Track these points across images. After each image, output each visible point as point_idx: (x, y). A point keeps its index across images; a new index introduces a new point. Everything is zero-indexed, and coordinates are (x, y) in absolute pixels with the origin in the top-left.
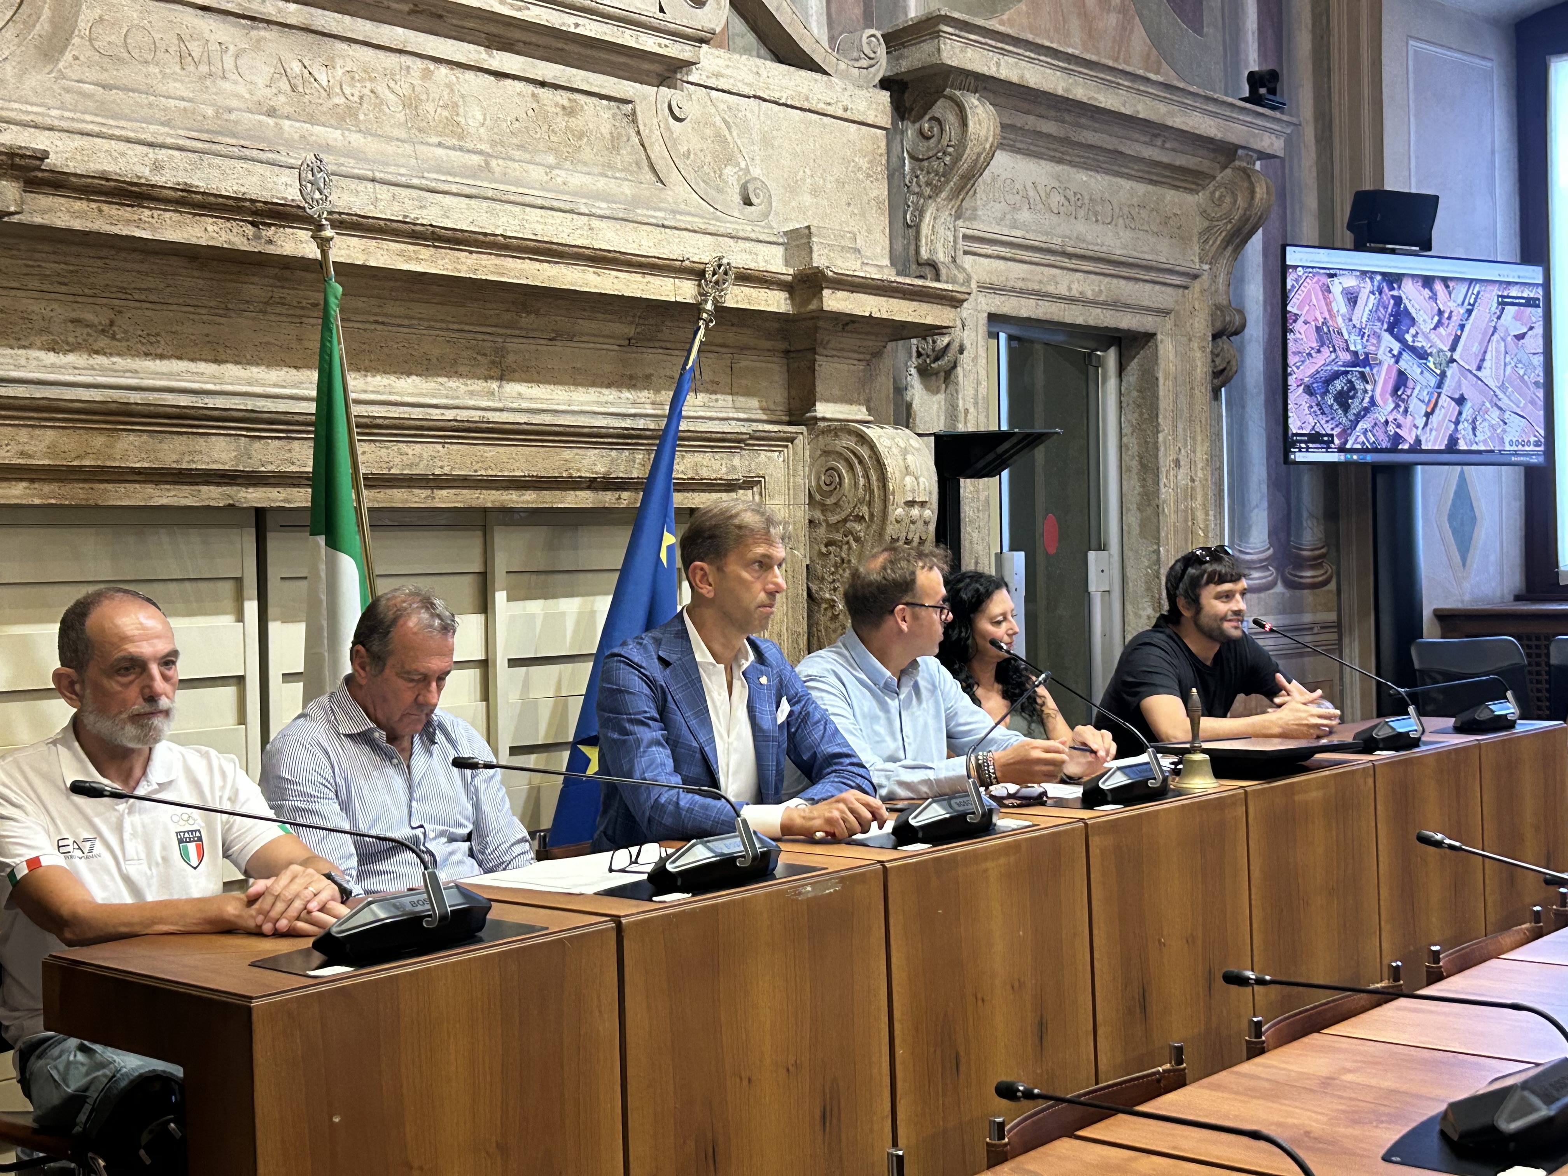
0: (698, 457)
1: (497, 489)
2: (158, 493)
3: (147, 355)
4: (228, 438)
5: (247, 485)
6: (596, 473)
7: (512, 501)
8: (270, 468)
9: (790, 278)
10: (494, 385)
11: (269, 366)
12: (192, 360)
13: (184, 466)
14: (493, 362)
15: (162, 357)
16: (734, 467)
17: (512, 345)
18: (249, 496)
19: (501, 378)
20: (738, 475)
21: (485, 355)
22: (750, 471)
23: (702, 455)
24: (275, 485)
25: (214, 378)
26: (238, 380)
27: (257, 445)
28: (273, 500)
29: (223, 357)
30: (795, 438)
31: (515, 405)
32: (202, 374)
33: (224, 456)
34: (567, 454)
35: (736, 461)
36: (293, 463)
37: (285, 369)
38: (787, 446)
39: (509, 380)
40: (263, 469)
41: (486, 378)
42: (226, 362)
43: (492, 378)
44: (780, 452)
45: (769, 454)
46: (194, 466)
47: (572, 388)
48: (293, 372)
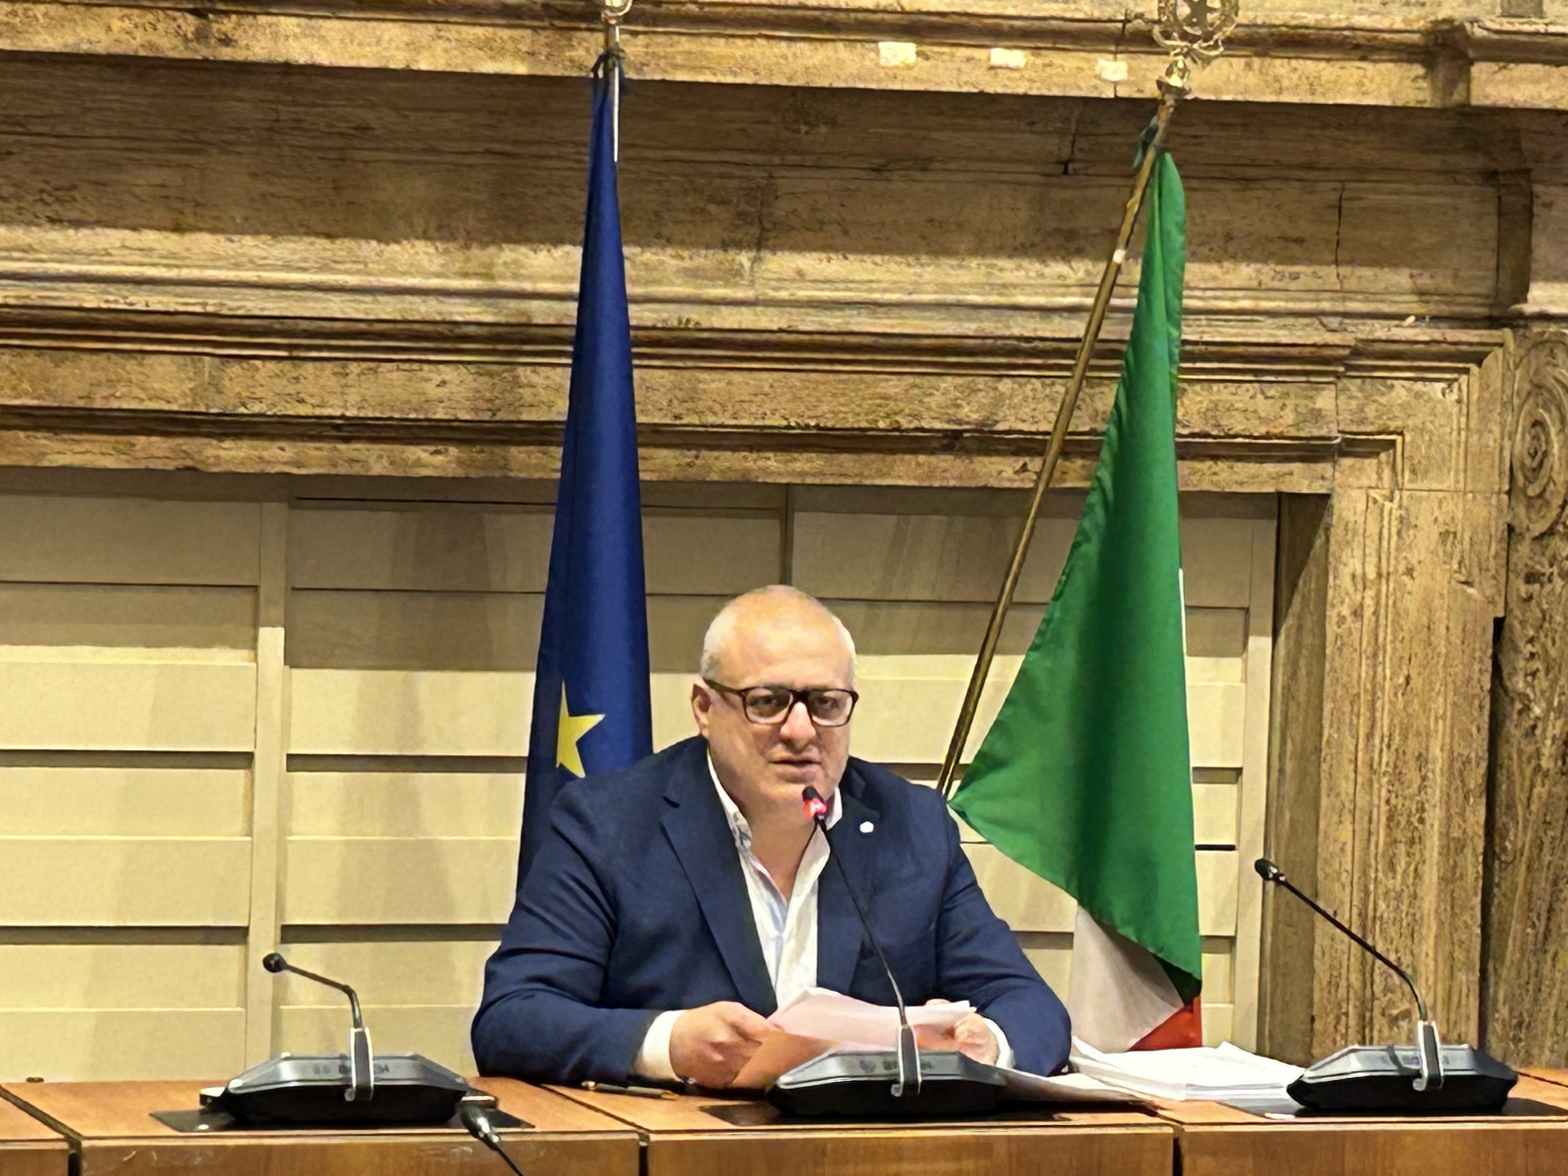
0: (1223, 393)
1: (734, 449)
2: (57, 446)
3: (52, 221)
4: (180, 359)
5: (223, 436)
6: (959, 422)
7: (765, 471)
8: (257, 408)
9: (1416, 37)
10: (744, 258)
11: (275, 235)
12: (134, 229)
13: (98, 404)
14: (741, 215)
15: (77, 224)
16: (1317, 415)
17: (786, 181)
18: (222, 453)
19: (759, 244)
20: (1330, 429)
21: (724, 202)
22: (1363, 421)
23: (1232, 388)
24: (273, 437)
25: (173, 259)
26: (215, 260)
27: (235, 369)
28: (268, 462)
29: (191, 220)
30: (1486, 354)
31: (783, 294)
32: (151, 250)
33: (171, 389)
34: (893, 386)
35: (1325, 400)
36: (302, 401)
37: (306, 239)
38: (1466, 371)
39: (774, 249)
40: (242, 410)
41: (725, 246)
42: (200, 230)
43: (739, 245)
44: (1450, 382)
45: (1419, 386)
46: (115, 404)
47: (924, 259)
48: (322, 243)
